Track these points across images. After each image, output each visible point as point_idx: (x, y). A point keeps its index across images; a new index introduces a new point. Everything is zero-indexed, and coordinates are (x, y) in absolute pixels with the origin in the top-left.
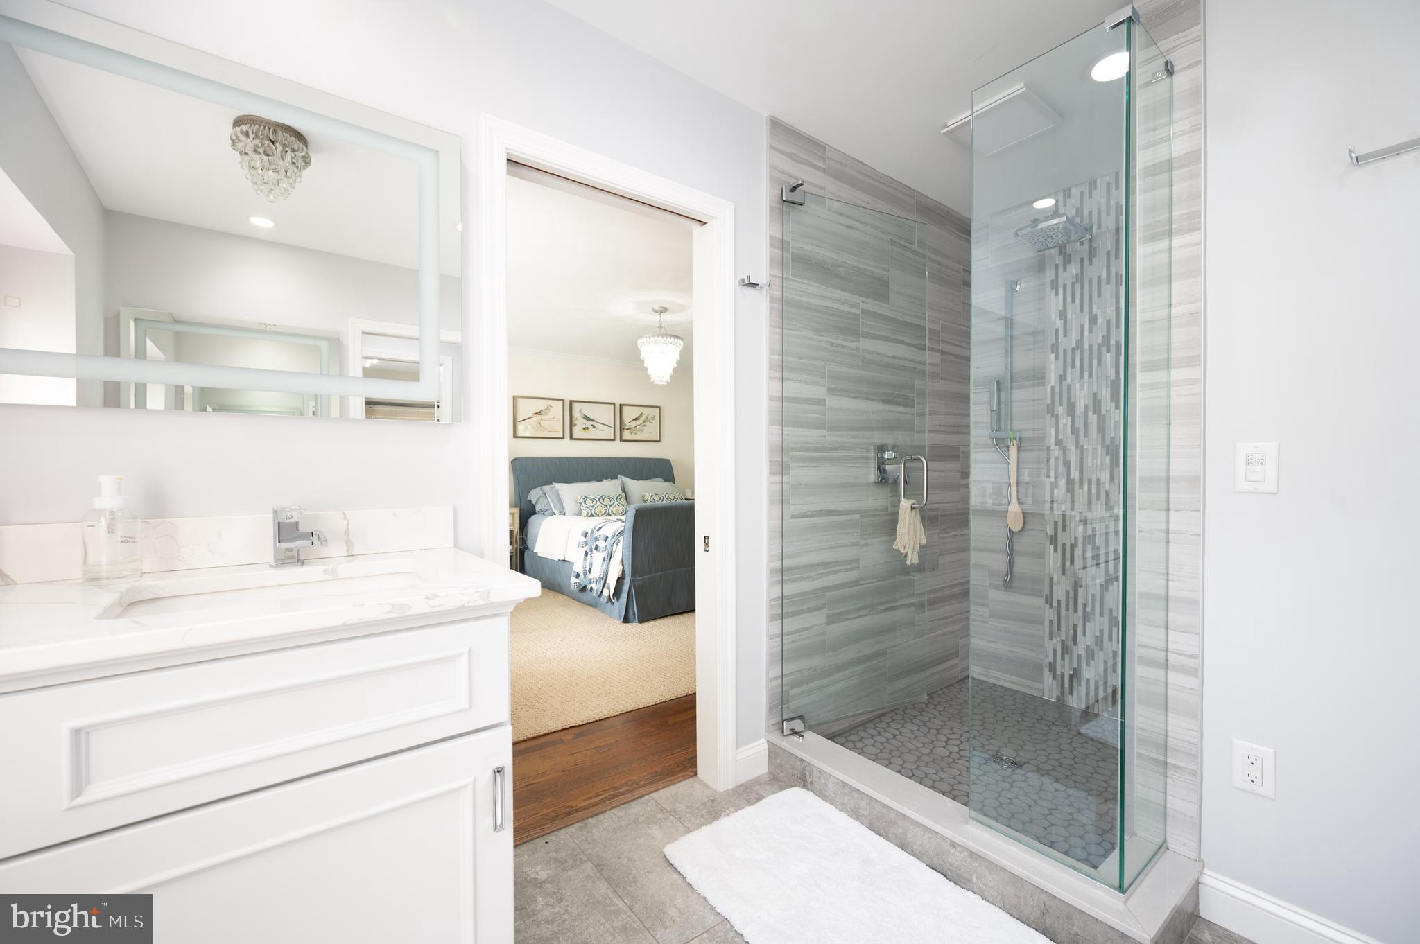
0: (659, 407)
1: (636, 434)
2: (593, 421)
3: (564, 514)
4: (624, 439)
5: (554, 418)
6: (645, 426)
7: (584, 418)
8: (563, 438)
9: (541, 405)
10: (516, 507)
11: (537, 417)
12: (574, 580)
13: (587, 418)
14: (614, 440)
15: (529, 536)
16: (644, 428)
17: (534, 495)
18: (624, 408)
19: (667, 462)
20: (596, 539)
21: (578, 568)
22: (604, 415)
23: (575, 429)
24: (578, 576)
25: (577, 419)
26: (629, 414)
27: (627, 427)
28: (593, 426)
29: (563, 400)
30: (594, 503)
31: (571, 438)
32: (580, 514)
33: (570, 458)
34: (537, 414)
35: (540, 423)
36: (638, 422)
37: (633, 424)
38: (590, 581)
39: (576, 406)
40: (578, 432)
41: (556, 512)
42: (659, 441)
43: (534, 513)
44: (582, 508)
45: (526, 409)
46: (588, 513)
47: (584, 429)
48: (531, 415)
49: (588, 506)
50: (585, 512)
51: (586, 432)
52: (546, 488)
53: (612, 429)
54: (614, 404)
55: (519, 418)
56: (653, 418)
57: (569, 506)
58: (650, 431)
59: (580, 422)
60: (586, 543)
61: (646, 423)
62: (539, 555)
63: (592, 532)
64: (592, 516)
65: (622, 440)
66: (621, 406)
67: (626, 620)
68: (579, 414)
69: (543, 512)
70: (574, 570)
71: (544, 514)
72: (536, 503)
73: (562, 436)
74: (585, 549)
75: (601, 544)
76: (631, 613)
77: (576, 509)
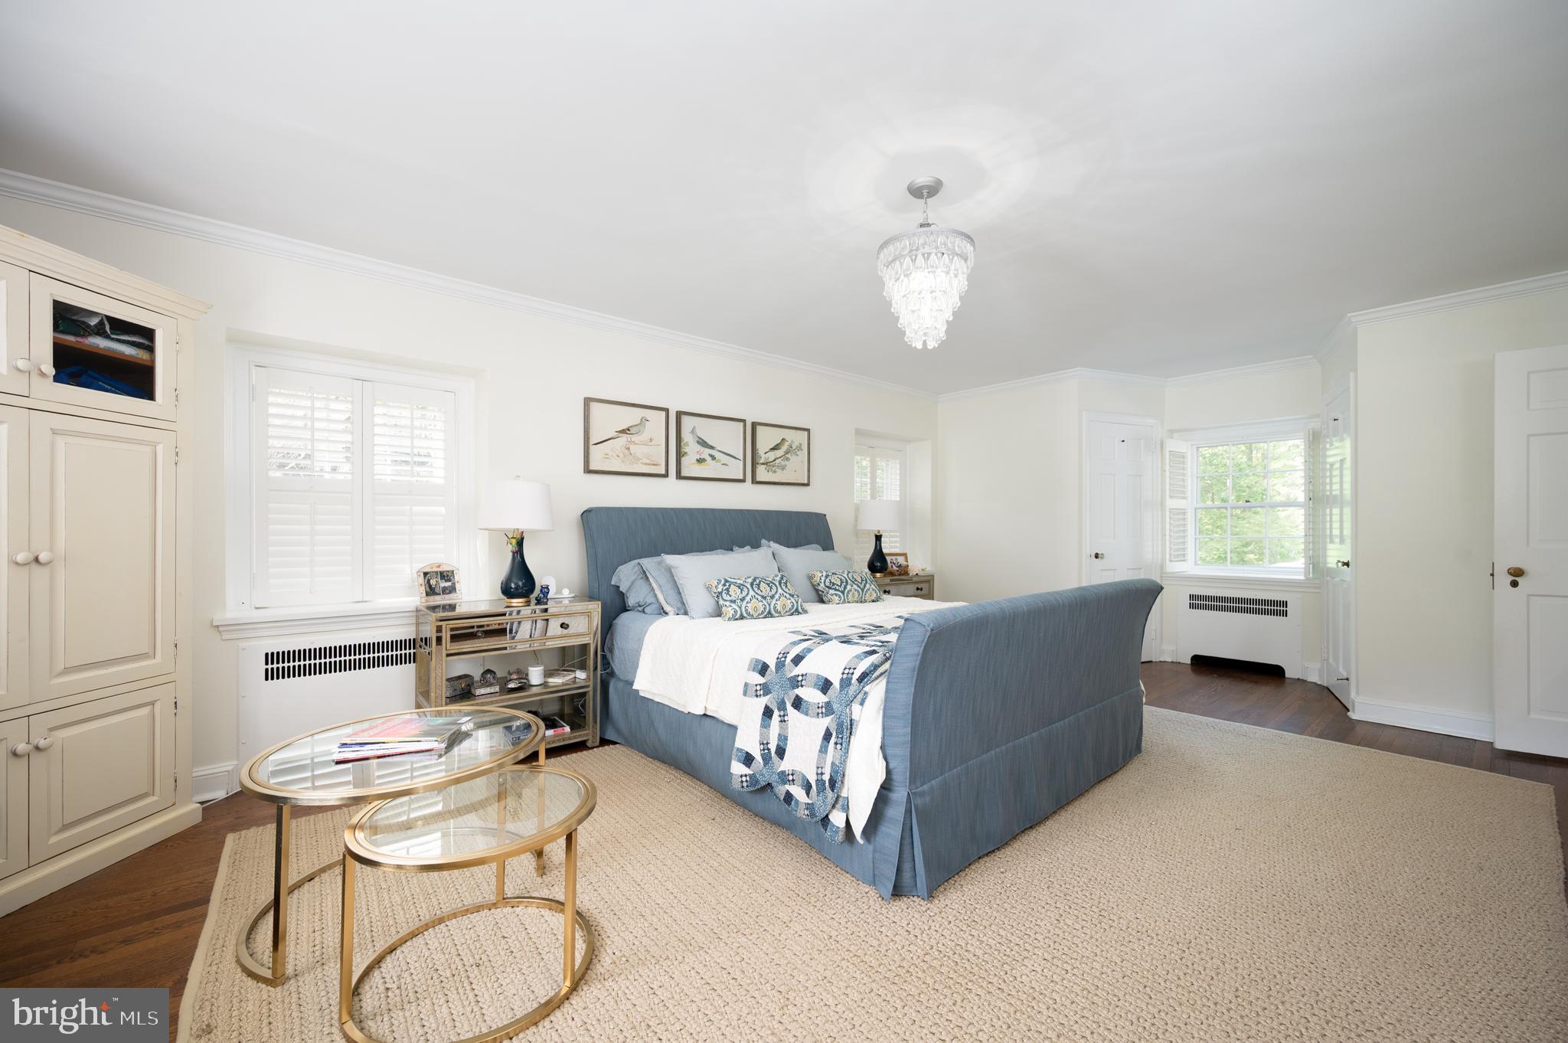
0: (808, 430)
1: (775, 472)
2: (712, 448)
3: (686, 613)
4: (758, 479)
5: (651, 440)
6: (788, 459)
7: (698, 442)
8: (666, 475)
9: (632, 416)
10: (592, 598)
11: (624, 438)
12: (738, 768)
13: (703, 443)
14: (743, 481)
15: (616, 652)
16: (787, 463)
17: (625, 576)
18: (759, 429)
19: (820, 519)
20: (795, 683)
21: (748, 740)
22: (730, 439)
23: (684, 460)
24: (748, 760)
25: (687, 444)
26: (766, 439)
27: (762, 461)
28: (713, 458)
29: (667, 410)
30: (744, 594)
31: (679, 476)
32: (718, 613)
33: (678, 509)
34: (623, 431)
35: (628, 449)
36: (779, 453)
37: (772, 456)
38: (784, 778)
39: (685, 419)
40: (690, 467)
41: (667, 608)
42: (808, 485)
43: (625, 609)
44: (721, 602)
45: (606, 421)
46: (736, 612)
47: (698, 461)
48: (614, 434)
49: (733, 598)
50: (729, 611)
51: (702, 466)
52: (648, 563)
53: (742, 463)
54: (744, 421)
55: (593, 439)
56: (800, 448)
57: (698, 599)
58: (794, 469)
59: (692, 449)
60: (766, 689)
61: (788, 456)
62: (641, 694)
63: (780, 665)
64: (742, 617)
65: (754, 481)
66: (754, 425)
67: (898, 892)
68: (691, 435)
69: (641, 608)
70: (738, 744)
71: (643, 611)
72: (627, 591)
73: (663, 472)
74: (764, 701)
75: (811, 695)
76: (907, 875)
77: (709, 603)
